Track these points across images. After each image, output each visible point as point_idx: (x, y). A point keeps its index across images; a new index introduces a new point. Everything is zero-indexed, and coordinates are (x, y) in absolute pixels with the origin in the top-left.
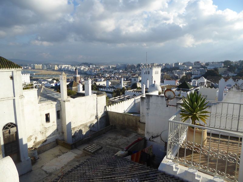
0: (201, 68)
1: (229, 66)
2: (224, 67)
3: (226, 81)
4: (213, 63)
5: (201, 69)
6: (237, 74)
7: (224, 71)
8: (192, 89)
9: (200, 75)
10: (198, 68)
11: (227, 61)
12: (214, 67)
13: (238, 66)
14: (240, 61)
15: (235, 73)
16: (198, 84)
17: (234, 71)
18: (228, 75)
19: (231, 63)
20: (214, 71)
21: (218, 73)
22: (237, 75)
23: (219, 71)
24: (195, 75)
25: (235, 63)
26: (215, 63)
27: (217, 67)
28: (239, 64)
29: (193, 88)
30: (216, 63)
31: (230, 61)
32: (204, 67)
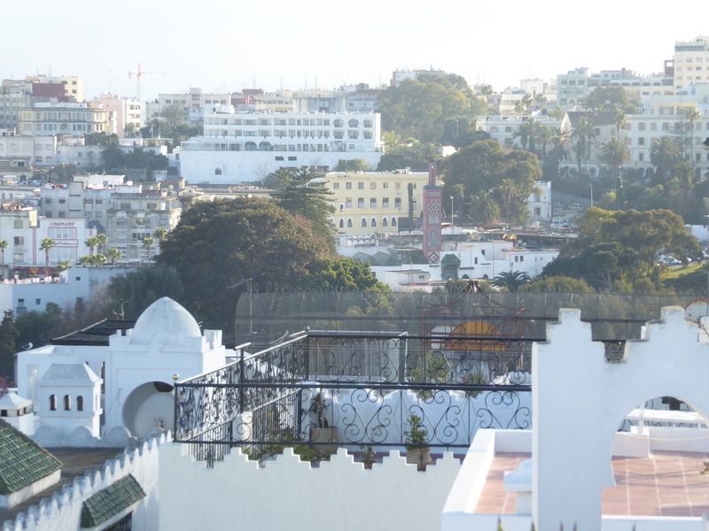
0: (97, 170)
1: (448, 151)
2: (389, 163)
3: (614, 352)
4: (245, 99)
5: (96, 182)
6: (549, 256)
7: (393, 213)
8: (38, 487)
9: (84, 273)
10: (63, 175)
11: (423, 76)
12: (266, 163)
13: (561, 152)
14: (568, 83)
15: (534, 242)
16: (116, 418)
17: (513, 211)
18: (451, 265)
19: (476, 109)
20: (277, 212)
21: (331, 243)
22: (550, 270)
23: (334, 218)
24: (25, 272)
25: (526, 101)
26: (278, 99)
27: (304, 160)
28: (565, 124)
29: (55, 477)
30: (298, 111)
31: (458, 81)
32: (141, 165)
